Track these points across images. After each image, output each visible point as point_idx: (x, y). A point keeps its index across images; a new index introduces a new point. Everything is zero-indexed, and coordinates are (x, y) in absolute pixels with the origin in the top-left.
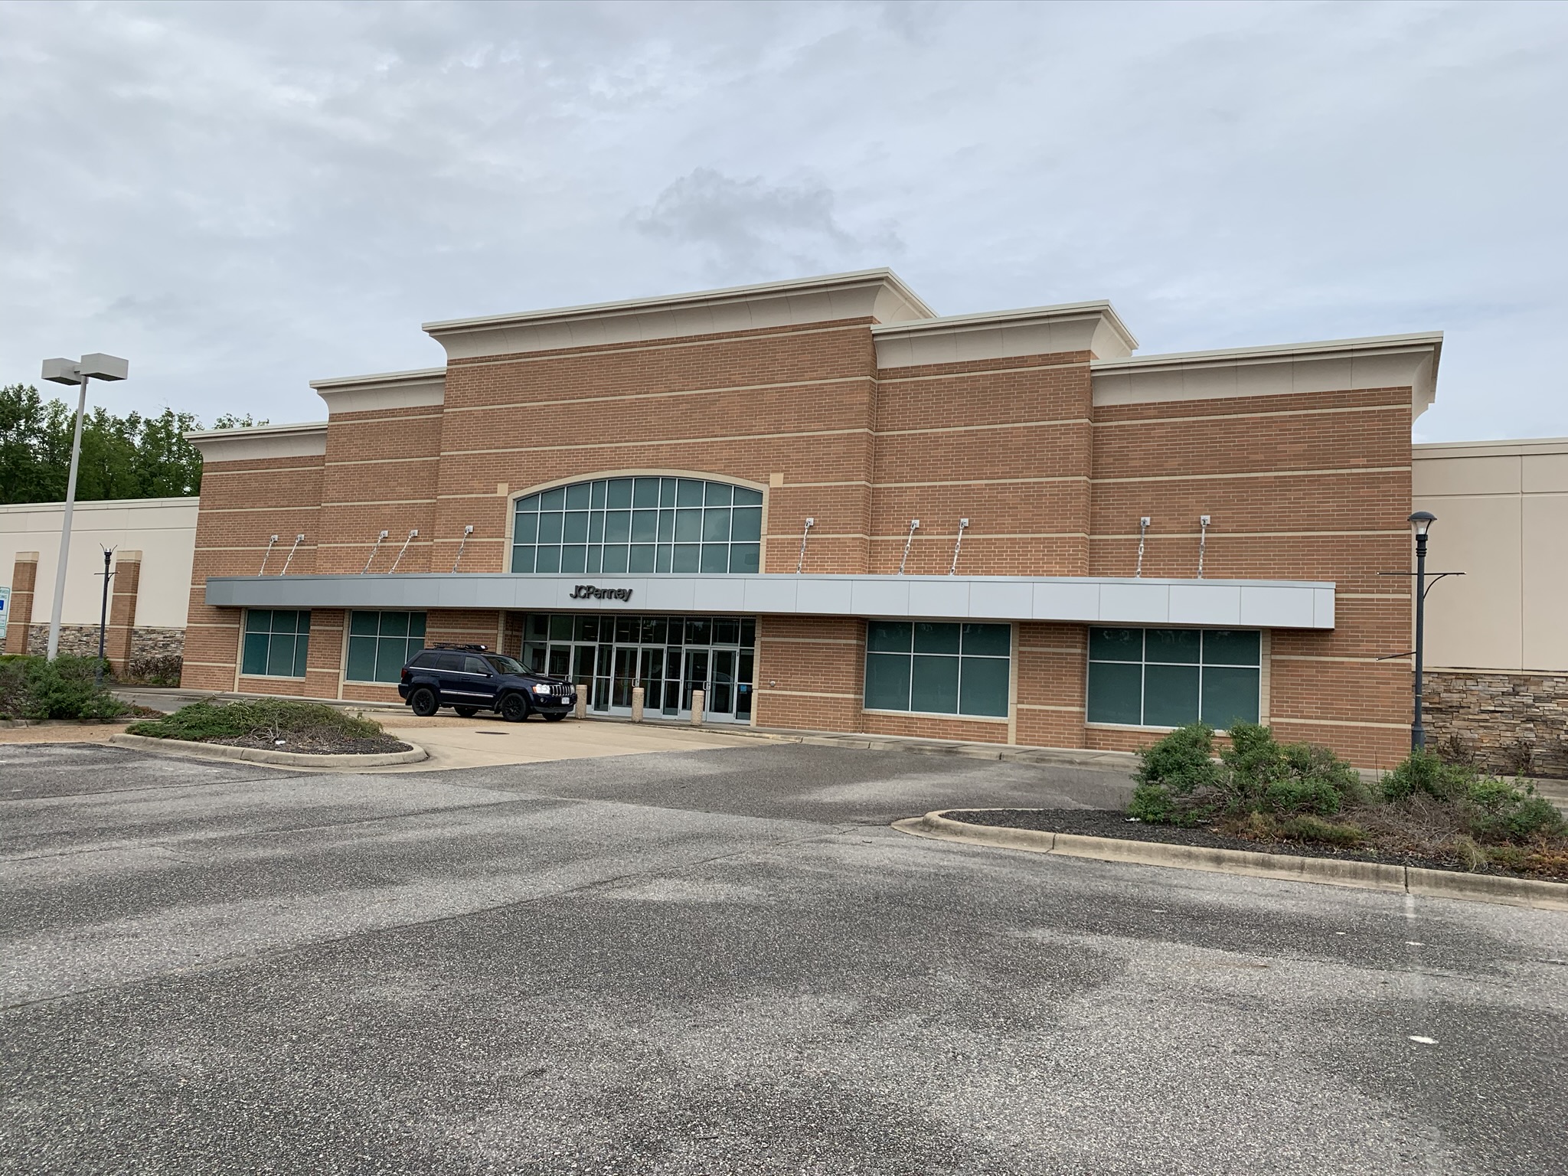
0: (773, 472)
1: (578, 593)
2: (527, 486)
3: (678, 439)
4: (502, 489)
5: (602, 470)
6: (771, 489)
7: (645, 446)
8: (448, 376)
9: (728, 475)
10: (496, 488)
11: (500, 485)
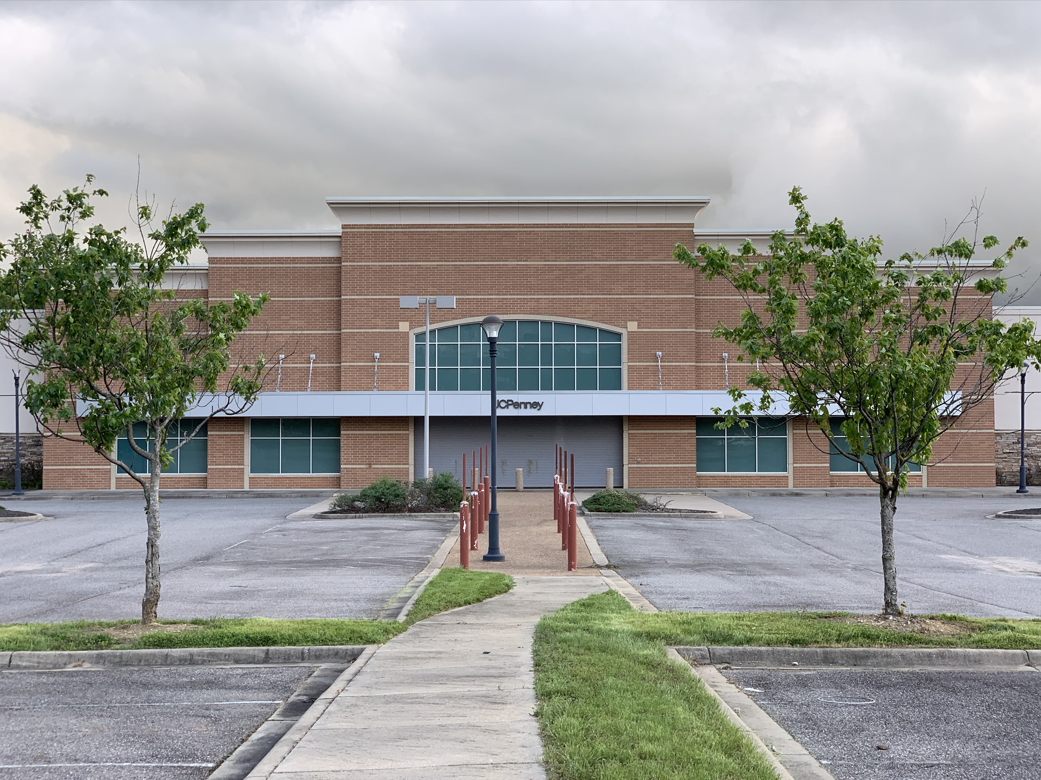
3: (553, 295)
4: (404, 326)
6: (628, 332)
7: (526, 299)
8: (344, 237)
9: (596, 321)
10: (398, 325)
11: (401, 323)
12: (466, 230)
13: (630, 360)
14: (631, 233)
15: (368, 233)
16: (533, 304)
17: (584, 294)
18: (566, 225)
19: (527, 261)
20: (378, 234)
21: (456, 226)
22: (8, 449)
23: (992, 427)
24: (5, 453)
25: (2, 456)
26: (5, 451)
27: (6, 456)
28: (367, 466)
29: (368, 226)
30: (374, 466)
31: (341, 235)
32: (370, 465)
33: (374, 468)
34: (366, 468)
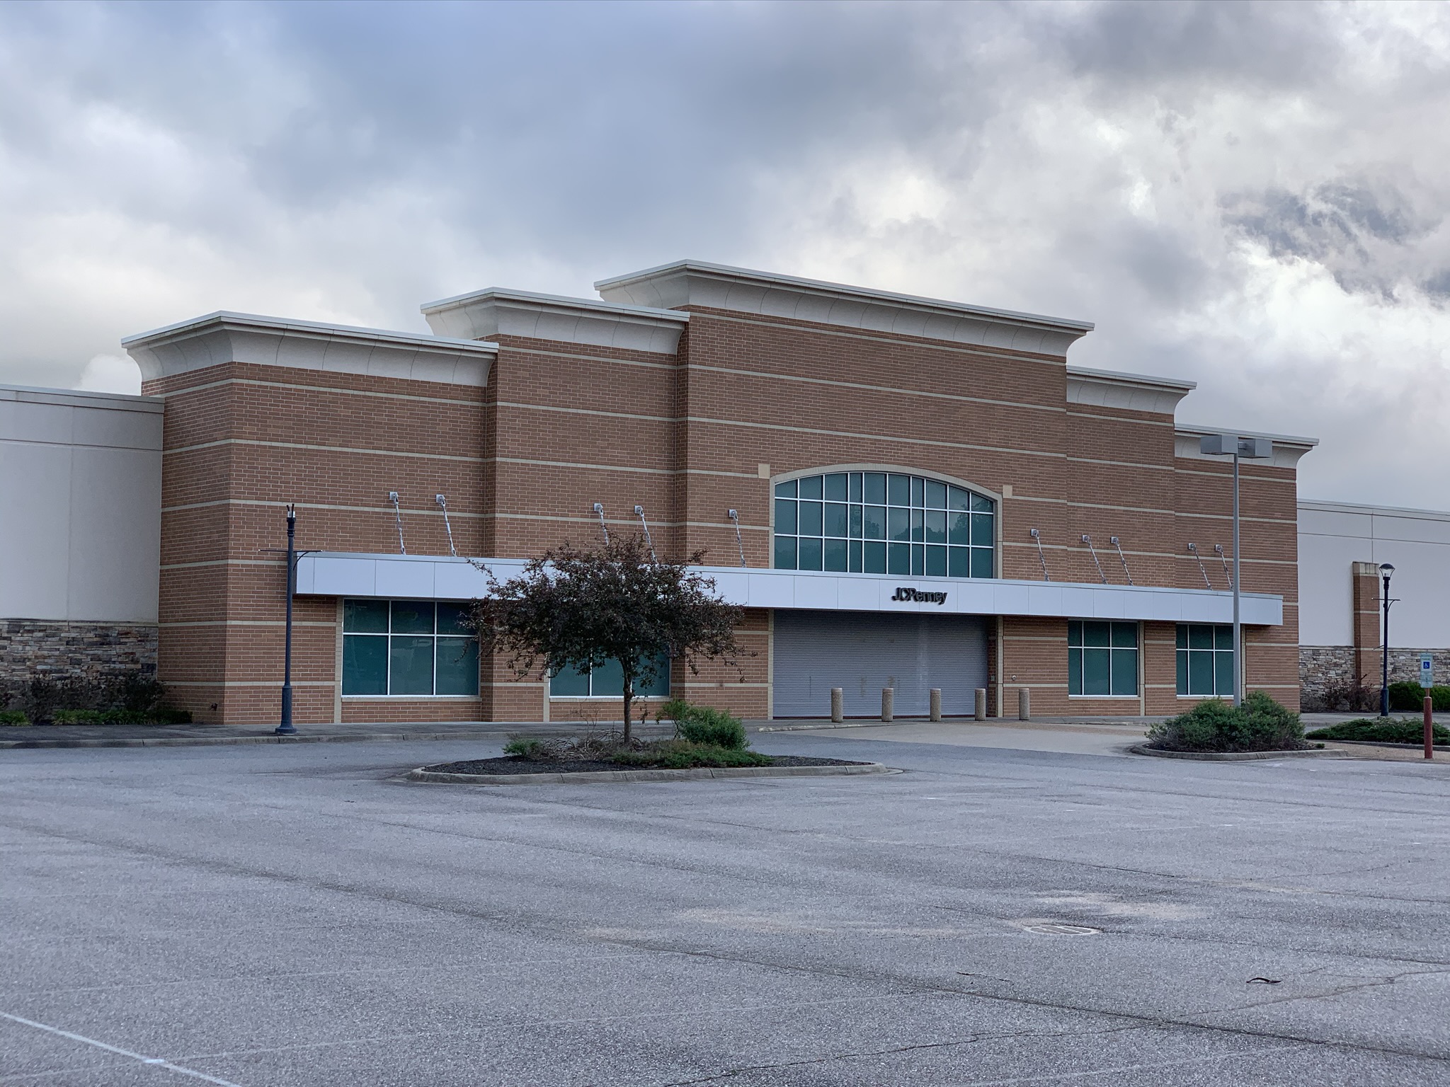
0: (1005, 483)
1: (898, 596)
2: (790, 470)
4: (764, 471)
5: (864, 461)
6: (1003, 499)
7: (901, 443)
8: (692, 325)
9: (971, 481)
10: (757, 469)
11: (760, 466)
12: (835, 333)
13: (1005, 538)
14: (1006, 362)
15: (722, 323)
16: (907, 451)
17: (959, 443)
18: (942, 343)
19: (901, 388)
20: (734, 325)
21: (825, 326)
22: (51, 650)
23: (1297, 641)
24: (45, 657)
25: (40, 663)
26: (45, 653)
27: (46, 664)
28: (718, 685)
29: (722, 312)
30: (726, 685)
31: (688, 320)
32: (721, 682)
33: (727, 688)
34: (717, 688)
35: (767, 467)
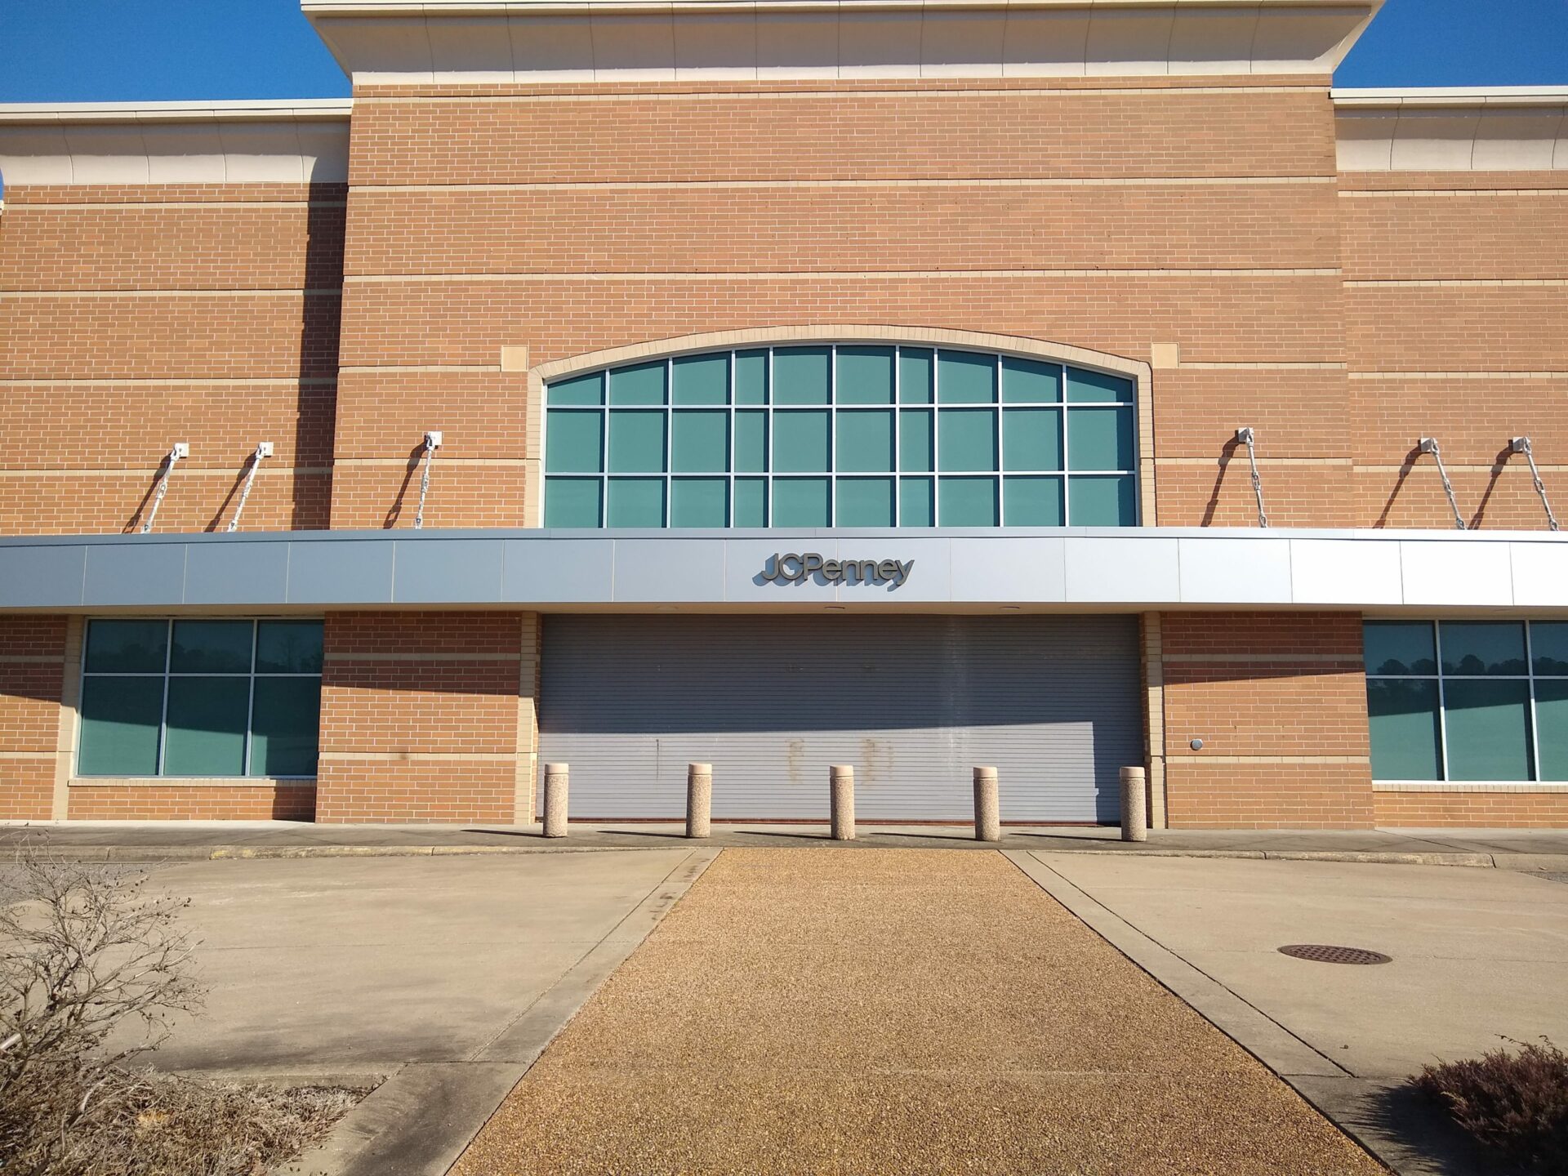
0: (1158, 340)
2: (575, 352)
3: (937, 270)
4: (513, 358)
6: (1153, 372)
7: (860, 281)
8: (358, 119)
9: (1060, 342)
10: (499, 355)
11: (505, 351)
13: (1162, 450)
15: (424, 109)
16: (878, 296)
17: (1022, 269)
19: (864, 179)
28: (396, 757)
30: (414, 757)
31: (349, 112)
32: (404, 752)
33: (415, 763)
34: (392, 763)
35: (522, 352)
